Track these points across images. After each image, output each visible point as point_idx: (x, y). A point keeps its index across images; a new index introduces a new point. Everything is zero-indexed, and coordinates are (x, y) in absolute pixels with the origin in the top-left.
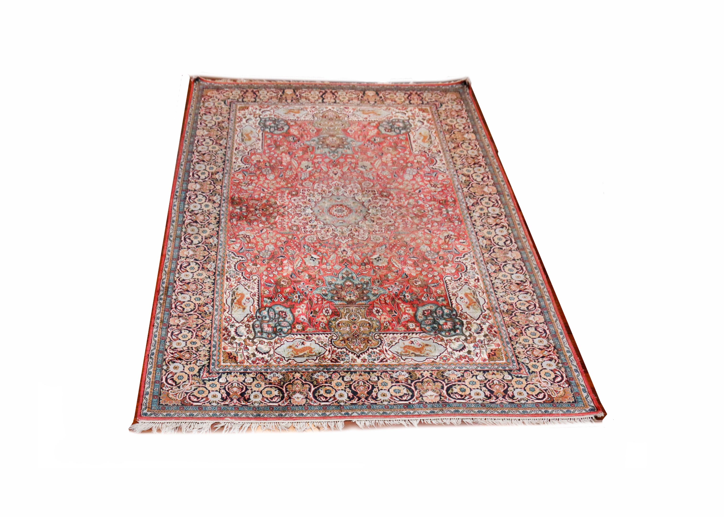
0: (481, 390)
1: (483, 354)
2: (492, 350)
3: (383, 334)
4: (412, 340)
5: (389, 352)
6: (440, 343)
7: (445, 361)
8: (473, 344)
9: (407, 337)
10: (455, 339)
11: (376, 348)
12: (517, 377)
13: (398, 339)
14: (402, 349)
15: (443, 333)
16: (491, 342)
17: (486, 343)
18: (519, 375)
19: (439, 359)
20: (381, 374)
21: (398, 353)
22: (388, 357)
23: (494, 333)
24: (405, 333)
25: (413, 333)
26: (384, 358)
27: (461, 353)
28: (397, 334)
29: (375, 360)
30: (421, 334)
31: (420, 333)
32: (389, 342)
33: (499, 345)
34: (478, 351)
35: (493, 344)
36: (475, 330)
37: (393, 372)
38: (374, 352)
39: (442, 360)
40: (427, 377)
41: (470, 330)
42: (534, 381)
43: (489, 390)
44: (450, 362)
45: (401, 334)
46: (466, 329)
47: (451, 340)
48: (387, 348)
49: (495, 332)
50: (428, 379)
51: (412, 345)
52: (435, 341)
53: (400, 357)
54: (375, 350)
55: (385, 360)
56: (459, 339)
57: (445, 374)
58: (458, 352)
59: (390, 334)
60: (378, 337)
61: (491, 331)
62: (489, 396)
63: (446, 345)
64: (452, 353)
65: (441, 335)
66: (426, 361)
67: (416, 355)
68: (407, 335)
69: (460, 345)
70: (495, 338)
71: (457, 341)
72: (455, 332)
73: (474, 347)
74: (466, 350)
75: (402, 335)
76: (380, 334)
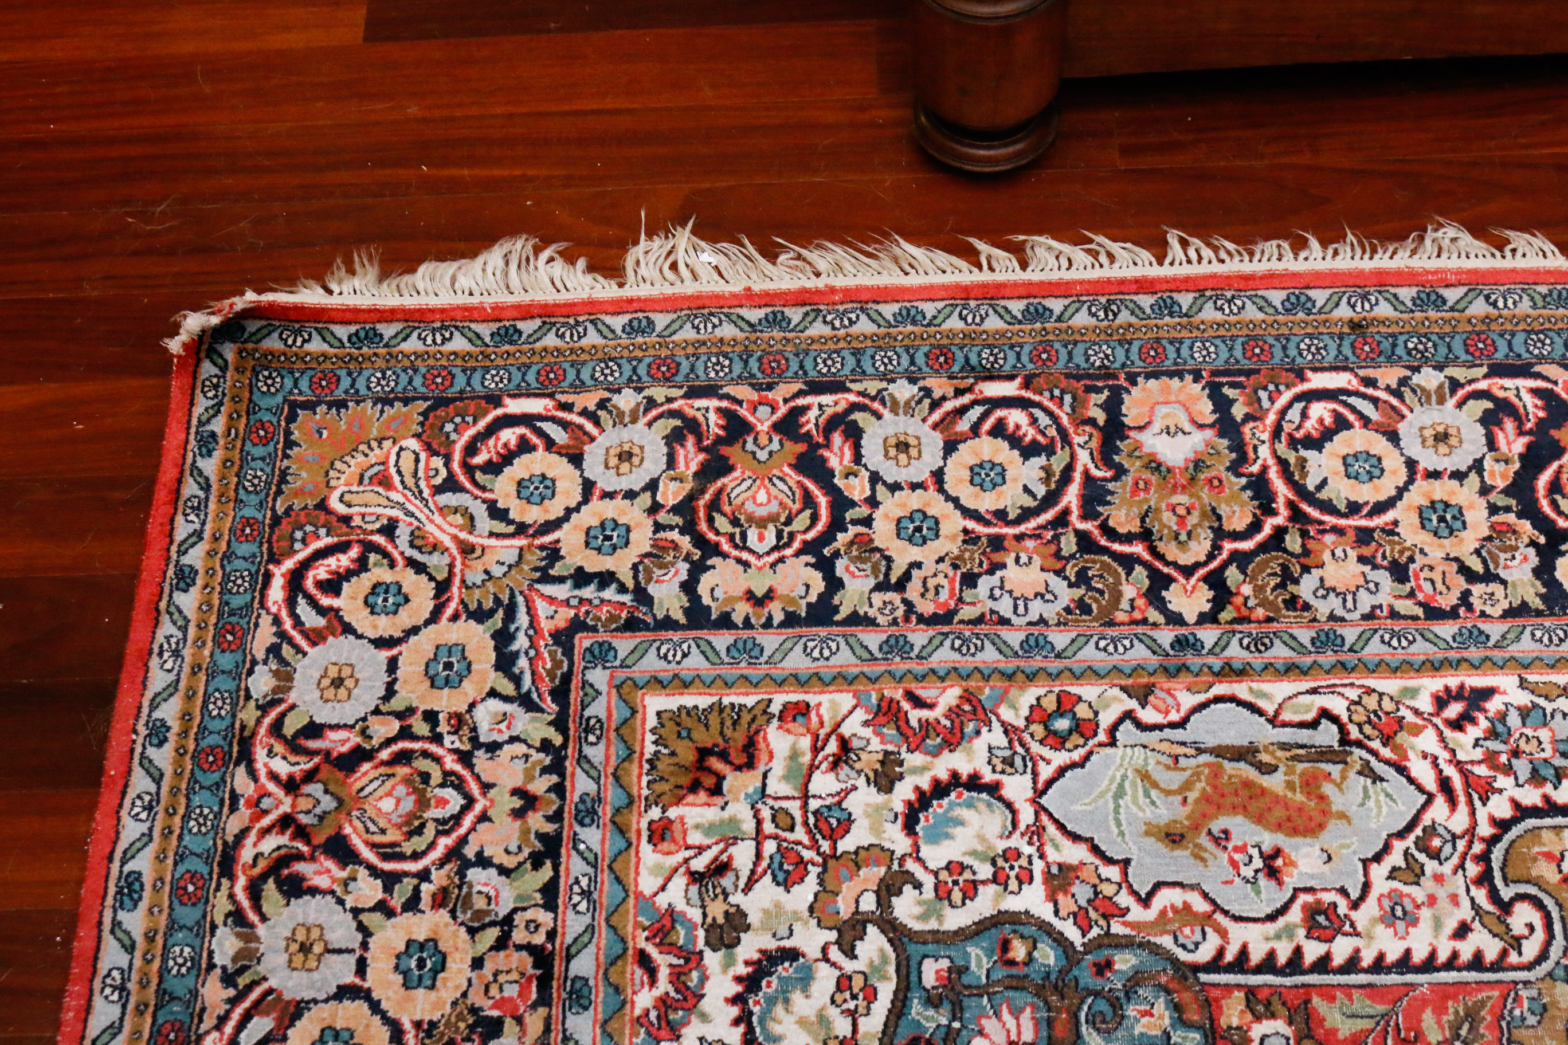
0: (875, 478)
1: (794, 755)
2: (716, 791)
3: (1477, 962)
4: (1271, 896)
5: (1429, 780)
6: (1075, 854)
7: (1065, 704)
8: (847, 844)
9: (1313, 930)
10: (971, 891)
11: (1522, 812)
12: (606, 579)
13: (1370, 908)
14: (1338, 802)
15: (1048, 956)
16: (699, 864)
17: (743, 855)
18: (589, 592)
19: (1106, 719)
20: (1465, 596)
21: (1366, 771)
22: (1428, 741)
23: (663, 961)
24: (1323, 964)
25: (1269, 964)
26: (1457, 725)
27: (943, 766)
28: (1379, 965)
29: (1525, 713)
30: (1205, 954)
31: (1215, 965)
32: (1431, 866)
33: (660, 833)
34: (824, 783)
35: (695, 838)
36: (805, 980)
37: (1394, 614)
38: (1536, 778)
39: (1082, 711)
40: (1188, 571)
41: (844, 982)
42: (507, 550)
43: (823, 476)
44: (1027, 698)
45: (1352, 965)
46: (871, 994)
47: (998, 879)
48: (1439, 810)
49: (652, 972)
50: (1186, 559)
51: (1269, 840)
52: (1113, 873)
53: (1354, 733)
54: (1531, 797)
55: (1454, 710)
56: (942, 893)
57: (1065, 595)
58: (965, 770)
59: (1429, 965)
60: (1523, 915)
61: (677, 976)
62: (837, 439)
63: (1036, 832)
64: (1009, 762)
65: (1060, 940)
66: (1188, 700)
67: (1245, 754)
68: (1313, 950)
69: (937, 836)
70: (662, 901)
71: (955, 867)
72: (959, 970)
73: (846, 824)
74: (904, 791)
75: (1341, 949)
76: (1498, 965)
